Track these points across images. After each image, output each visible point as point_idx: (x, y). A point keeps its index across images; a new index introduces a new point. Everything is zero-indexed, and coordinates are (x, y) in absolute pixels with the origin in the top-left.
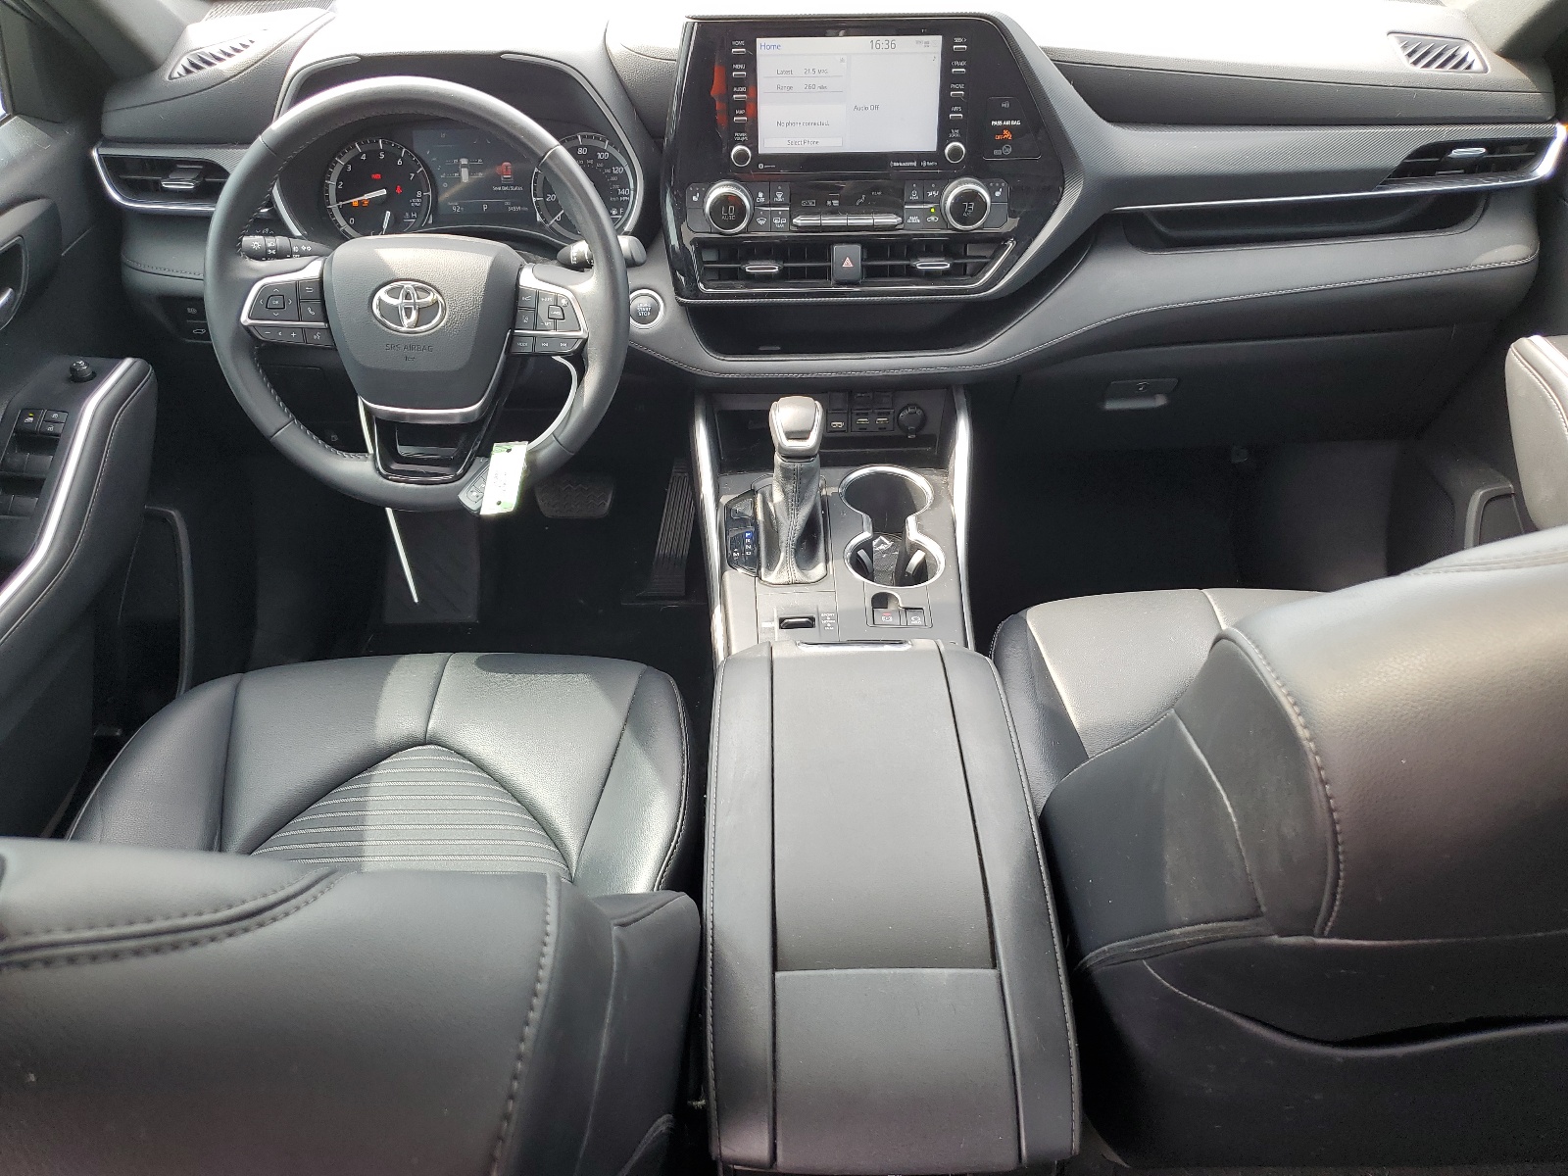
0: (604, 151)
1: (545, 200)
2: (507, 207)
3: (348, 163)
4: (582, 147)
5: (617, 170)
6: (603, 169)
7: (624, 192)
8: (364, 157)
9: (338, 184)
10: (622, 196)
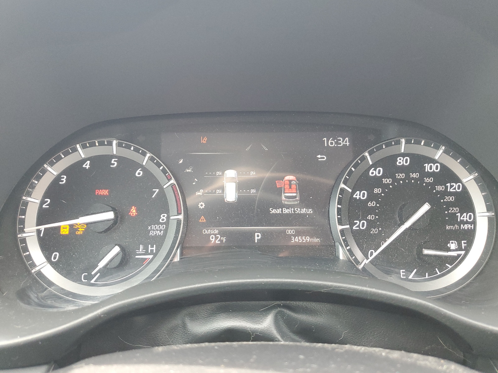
0: (434, 161)
1: (351, 227)
2: (290, 236)
3: (64, 173)
4: (403, 155)
5: (454, 187)
6: (433, 185)
7: (465, 217)
8: (87, 165)
9: (43, 202)
10: (463, 223)
